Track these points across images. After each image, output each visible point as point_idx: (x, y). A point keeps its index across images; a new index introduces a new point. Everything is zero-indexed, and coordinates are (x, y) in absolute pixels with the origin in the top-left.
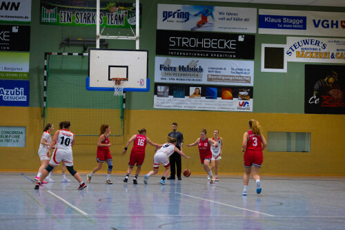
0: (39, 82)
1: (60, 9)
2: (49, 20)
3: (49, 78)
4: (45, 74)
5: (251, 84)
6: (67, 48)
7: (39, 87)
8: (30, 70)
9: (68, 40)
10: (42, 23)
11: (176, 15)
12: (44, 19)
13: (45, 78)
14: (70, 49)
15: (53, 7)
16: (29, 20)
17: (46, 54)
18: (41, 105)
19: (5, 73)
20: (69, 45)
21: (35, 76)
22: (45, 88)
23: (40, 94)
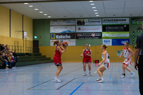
0: (132, 39)
1: (137, 20)
2: (134, 23)
3: (135, 38)
4: (133, 37)
6: (139, 30)
7: (132, 40)
8: (130, 36)
9: (139, 28)
10: (132, 24)
12: (133, 23)
13: (134, 38)
15: (135, 20)
16: (129, 23)
17: (133, 32)
18: (133, 45)
19: (123, 37)
20: (139, 29)
21: (131, 38)
22: (134, 41)
23: (132, 42)
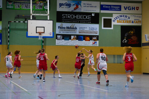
0: (6, 34)
1: (14, 2)
2: (10, 7)
3: (10, 32)
4: (9, 31)
5: (98, 34)
7: (6, 36)
8: (2, 29)
9: (18, 16)
10: (7, 9)
11: (65, 5)
12: (8, 7)
13: (9, 32)
14: (19, 20)
15: (12, 2)
16: (1, 7)
17: (9, 22)
18: (7, 44)
20: (19, 18)
21: (4, 32)
22: (9, 37)
23: (6, 39)
